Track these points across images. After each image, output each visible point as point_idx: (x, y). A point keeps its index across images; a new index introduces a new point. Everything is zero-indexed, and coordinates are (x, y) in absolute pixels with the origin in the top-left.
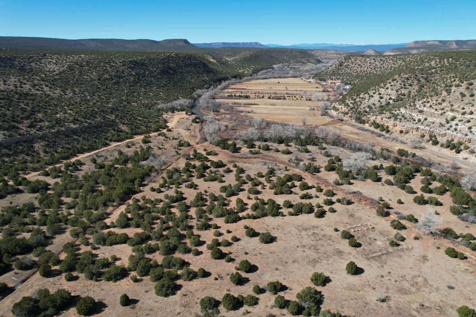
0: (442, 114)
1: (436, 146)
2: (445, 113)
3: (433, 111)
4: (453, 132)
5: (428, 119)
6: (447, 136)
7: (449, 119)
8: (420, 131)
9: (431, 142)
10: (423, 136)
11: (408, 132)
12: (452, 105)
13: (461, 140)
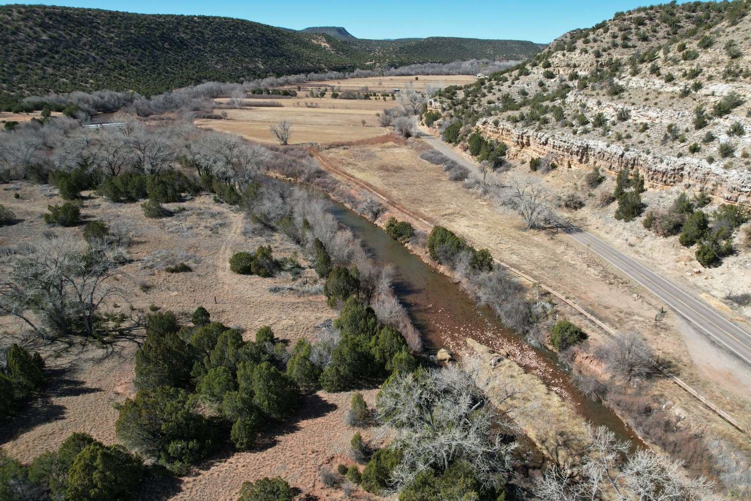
0: (685, 93)
1: (628, 225)
2: (698, 87)
3: (658, 82)
4: (711, 160)
5: (633, 113)
6: (686, 181)
7: (708, 110)
8: (592, 160)
9: (615, 206)
10: (596, 180)
11: (554, 167)
12: (736, 56)
13: (742, 199)
